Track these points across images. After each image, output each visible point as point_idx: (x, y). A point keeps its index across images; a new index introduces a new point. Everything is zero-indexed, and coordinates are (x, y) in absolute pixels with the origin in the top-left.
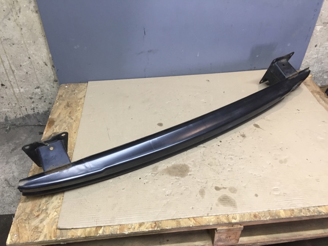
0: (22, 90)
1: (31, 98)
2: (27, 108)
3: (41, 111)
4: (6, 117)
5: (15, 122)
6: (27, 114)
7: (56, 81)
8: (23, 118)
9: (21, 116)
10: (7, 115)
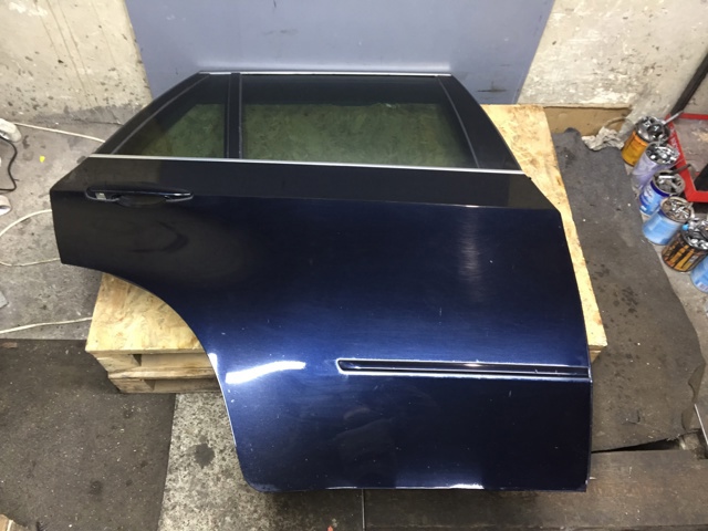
0: (89, 71)
2: (97, 99)
4: (66, 108)
5: (79, 117)
6: (96, 105)
7: (140, 62)
8: (91, 111)
9: (89, 108)
10: (68, 104)
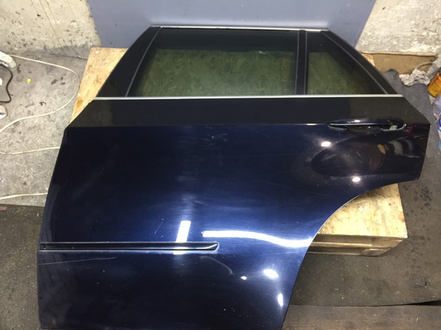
0: (58, 22)
1: (68, 31)
2: (64, 41)
3: (79, 44)
5: (54, 52)
6: (64, 45)
8: (61, 49)
9: (60, 46)
10: (46, 43)
